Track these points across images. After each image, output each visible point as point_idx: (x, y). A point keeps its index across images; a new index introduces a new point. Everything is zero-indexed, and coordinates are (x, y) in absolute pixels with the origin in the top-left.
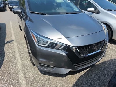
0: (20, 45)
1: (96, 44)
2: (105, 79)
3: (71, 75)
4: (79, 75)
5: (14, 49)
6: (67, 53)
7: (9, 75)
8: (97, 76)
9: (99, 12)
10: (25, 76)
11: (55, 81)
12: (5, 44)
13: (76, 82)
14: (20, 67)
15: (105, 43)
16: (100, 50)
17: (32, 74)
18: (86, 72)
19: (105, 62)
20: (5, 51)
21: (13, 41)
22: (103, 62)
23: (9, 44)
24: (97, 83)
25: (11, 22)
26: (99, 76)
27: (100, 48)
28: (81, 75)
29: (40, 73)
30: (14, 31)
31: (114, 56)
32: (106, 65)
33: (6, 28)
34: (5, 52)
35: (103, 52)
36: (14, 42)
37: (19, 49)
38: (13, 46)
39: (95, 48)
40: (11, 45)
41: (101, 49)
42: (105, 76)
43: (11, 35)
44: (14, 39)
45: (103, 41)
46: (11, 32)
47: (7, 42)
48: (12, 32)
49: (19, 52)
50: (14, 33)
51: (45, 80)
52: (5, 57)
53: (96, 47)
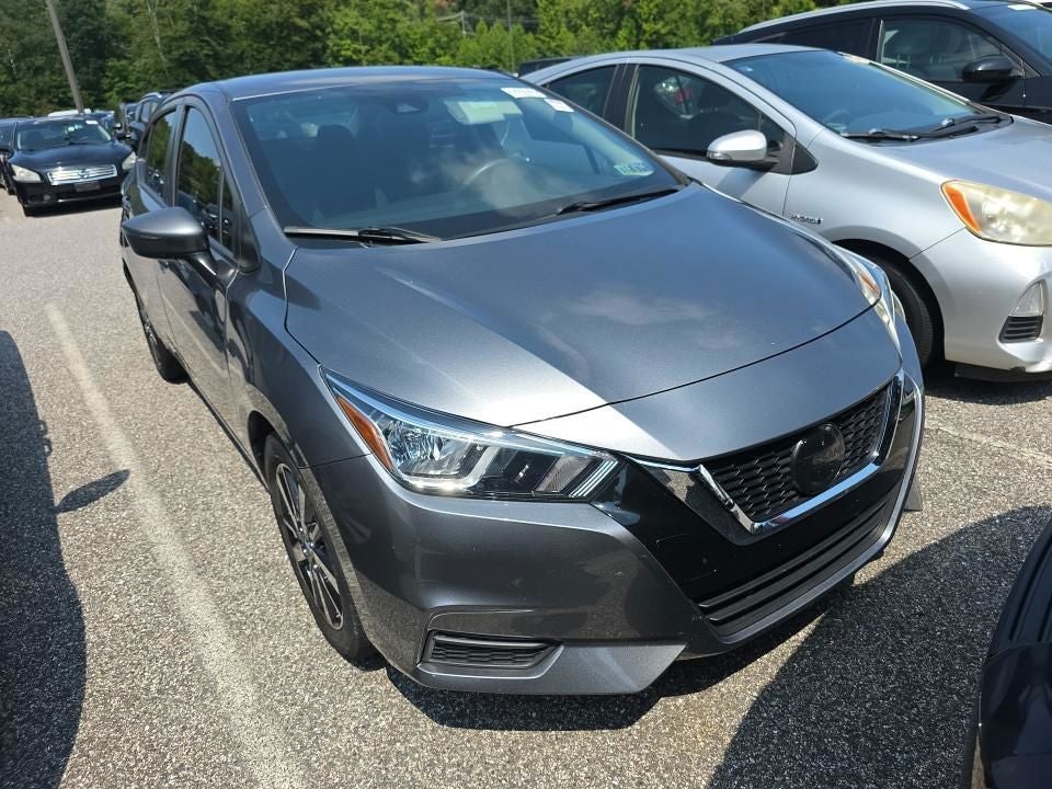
0: (191, 507)
1: (839, 419)
2: (951, 691)
3: (680, 701)
4: (743, 688)
5: (147, 548)
6: (634, 517)
7: (165, 776)
8: (888, 672)
9: (803, 162)
10: (309, 765)
11: (565, 766)
12: (61, 516)
13: (735, 749)
14: (239, 694)
15: (904, 401)
16: (877, 462)
17: (362, 739)
18: (793, 658)
19: (924, 551)
20: (74, 575)
21: (117, 479)
22: (912, 557)
23: (98, 510)
24: (899, 726)
25: (55, 316)
26: (900, 671)
27: (867, 445)
28: (760, 684)
29: (426, 723)
30: (103, 389)
31: (981, 492)
32: (937, 577)
33: (25, 376)
34: (82, 588)
35: (900, 474)
36: (135, 483)
37: (190, 547)
38: (135, 522)
39: (837, 451)
40: (114, 515)
41: (883, 452)
42: (948, 666)
43: (93, 434)
44: (124, 459)
45: (885, 388)
46: (82, 401)
47: (73, 494)
48: (95, 399)
49: (201, 567)
50: (117, 413)
51: (479, 769)
52: (89, 626)
53: (839, 443)
